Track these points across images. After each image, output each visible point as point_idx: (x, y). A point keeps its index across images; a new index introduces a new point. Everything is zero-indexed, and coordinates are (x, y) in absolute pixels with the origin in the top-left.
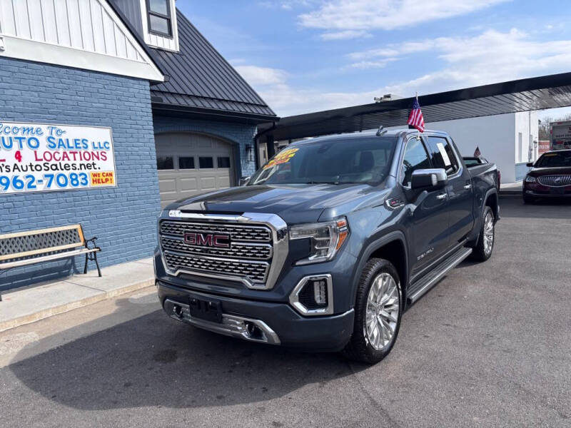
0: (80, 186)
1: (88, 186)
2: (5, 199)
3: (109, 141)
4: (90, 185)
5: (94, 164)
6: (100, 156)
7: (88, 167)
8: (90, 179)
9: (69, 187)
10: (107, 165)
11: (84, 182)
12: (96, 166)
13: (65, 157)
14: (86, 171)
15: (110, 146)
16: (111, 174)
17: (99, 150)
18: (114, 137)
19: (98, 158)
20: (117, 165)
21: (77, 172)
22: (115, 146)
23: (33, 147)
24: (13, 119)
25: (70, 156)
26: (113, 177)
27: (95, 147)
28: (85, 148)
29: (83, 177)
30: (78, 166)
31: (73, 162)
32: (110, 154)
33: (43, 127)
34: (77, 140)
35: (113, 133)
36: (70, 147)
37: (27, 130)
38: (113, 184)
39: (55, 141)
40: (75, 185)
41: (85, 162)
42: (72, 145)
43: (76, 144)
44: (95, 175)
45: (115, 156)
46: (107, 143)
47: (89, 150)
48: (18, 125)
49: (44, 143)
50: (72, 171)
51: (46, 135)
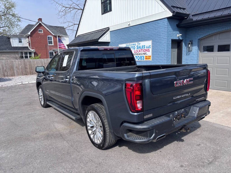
0: (142, 60)
1: (144, 60)
4: (145, 60)
7: (144, 54)
8: (145, 58)
9: (140, 60)
10: (149, 54)
12: (147, 54)
13: (140, 51)
14: (144, 55)
15: (151, 47)
16: (150, 57)
17: (148, 48)
18: (152, 43)
19: (147, 51)
20: (153, 53)
21: (142, 56)
22: (152, 47)
23: (134, 49)
24: (131, 42)
25: (141, 51)
26: (151, 58)
27: (147, 48)
28: (145, 48)
29: (143, 57)
30: (142, 54)
31: (141, 53)
32: (151, 50)
33: (136, 43)
34: (142, 46)
35: (152, 42)
36: (141, 48)
37: (133, 44)
38: (151, 60)
39: (138, 47)
40: (141, 59)
41: (144, 53)
42: (141, 47)
43: (143, 47)
44: (146, 57)
45: (152, 50)
46: (150, 46)
47: (145, 49)
48: (132, 44)
49: (136, 47)
50: (141, 55)
51: (137, 45)
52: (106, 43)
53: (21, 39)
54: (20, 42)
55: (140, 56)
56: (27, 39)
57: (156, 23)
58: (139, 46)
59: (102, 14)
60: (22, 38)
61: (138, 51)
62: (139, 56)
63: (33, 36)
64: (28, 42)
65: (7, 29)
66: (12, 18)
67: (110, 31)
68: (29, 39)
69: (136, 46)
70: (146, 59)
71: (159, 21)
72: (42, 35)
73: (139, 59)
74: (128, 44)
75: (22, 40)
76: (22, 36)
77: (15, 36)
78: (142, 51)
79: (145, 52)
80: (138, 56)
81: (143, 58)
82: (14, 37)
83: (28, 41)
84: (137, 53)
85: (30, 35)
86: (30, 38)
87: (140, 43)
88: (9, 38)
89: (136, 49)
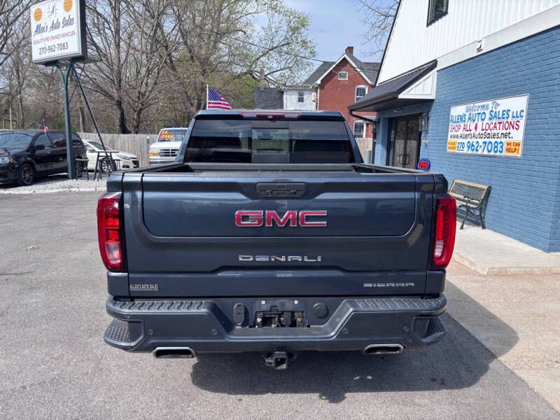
0: (498, 154)
1: (502, 154)
2: (468, 158)
3: (525, 110)
4: (505, 153)
5: (509, 133)
6: (515, 126)
7: (505, 136)
8: (505, 147)
9: (492, 153)
10: (518, 136)
11: (501, 150)
12: (511, 136)
13: (495, 127)
14: (503, 140)
15: (524, 114)
16: (519, 145)
17: (516, 120)
18: (530, 104)
19: (513, 127)
20: (526, 134)
21: (499, 140)
22: (528, 114)
23: (483, 120)
24: (479, 100)
25: (498, 125)
26: (521, 148)
27: (513, 117)
28: (507, 118)
29: (501, 145)
30: (500, 135)
31: (498, 131)
32: (522, 123)
33: (490, 103)
34: (504, 111)
35: (530, 99)
36: (499, 118)
37: (483, 106)
38: (519, 155)
39: (493, 114)
40: (496, 152)
41: (504, 131)
42: (500, 116)
43: (503, 114)
44: (508, 144)
45: (527, 125)
46: (522, 111)
47: (509, 120)
48: (480, 104)
49: (488, 116)
50: (496, 140)
51: (490, 109)
52: (427, 103)
53: (303, 95)
54: (301, 100)
55: (493, 141)
56: (314, 94)
57: (547, 41)
58: (496, 112)
59: (428, 25)
60: (306, 93)
61: (492, 126)
62: (490, 142)
63: (326, 87)
64: (314, 101)
65: (287, 72)
66: (301, 50)
67: (438, 71)
68: (317, 94)
69: (487, 113)
70: (508, 150)
71: (554, 32)
72: (346, 83)
73: (490, 149)
74: (472, 105)
75: (305, 97)
76: (305, 87)
77: (293, 88)
78: (502, 125)
79: (507, 131)
80: (490, 140)
81: (501, 147)
82: (290, 90)
83: (313, 99)
84: (489, 132)
85: (319, 85)
86: (319, 90)
87: (499, 101)
88: (282, 93)
89: (487, 121)
